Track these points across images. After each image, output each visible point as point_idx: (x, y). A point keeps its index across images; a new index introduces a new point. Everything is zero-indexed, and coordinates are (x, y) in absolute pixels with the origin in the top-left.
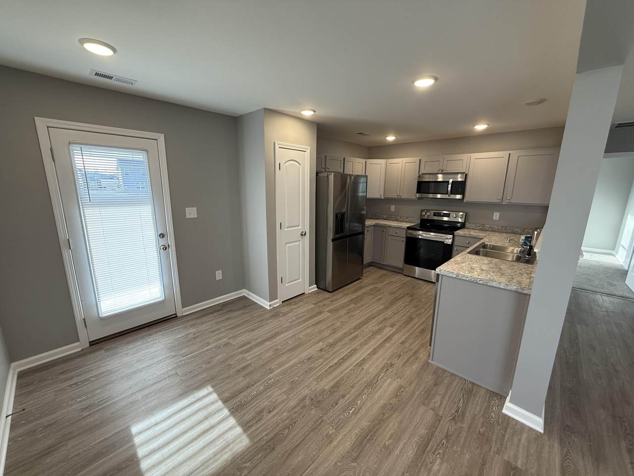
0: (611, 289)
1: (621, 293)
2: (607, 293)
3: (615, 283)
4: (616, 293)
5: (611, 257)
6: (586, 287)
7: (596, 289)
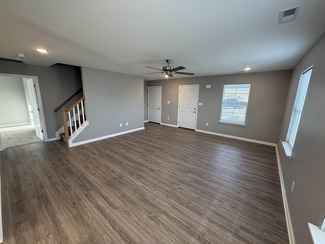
0: (31, 141)
1: (35, 141)
2: (29, 143)
3: (32, 137)
4: (33, 142)
5: (30, 125)
6: (19, 144)
7: (24, 143)
